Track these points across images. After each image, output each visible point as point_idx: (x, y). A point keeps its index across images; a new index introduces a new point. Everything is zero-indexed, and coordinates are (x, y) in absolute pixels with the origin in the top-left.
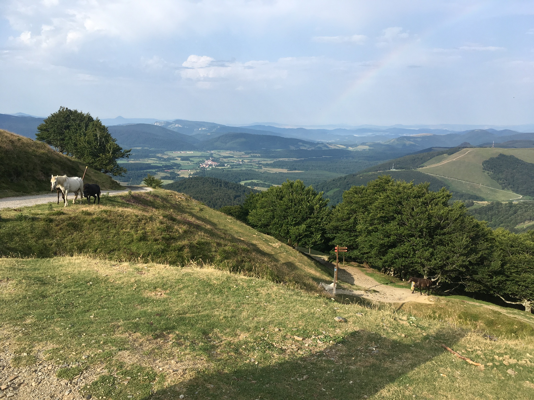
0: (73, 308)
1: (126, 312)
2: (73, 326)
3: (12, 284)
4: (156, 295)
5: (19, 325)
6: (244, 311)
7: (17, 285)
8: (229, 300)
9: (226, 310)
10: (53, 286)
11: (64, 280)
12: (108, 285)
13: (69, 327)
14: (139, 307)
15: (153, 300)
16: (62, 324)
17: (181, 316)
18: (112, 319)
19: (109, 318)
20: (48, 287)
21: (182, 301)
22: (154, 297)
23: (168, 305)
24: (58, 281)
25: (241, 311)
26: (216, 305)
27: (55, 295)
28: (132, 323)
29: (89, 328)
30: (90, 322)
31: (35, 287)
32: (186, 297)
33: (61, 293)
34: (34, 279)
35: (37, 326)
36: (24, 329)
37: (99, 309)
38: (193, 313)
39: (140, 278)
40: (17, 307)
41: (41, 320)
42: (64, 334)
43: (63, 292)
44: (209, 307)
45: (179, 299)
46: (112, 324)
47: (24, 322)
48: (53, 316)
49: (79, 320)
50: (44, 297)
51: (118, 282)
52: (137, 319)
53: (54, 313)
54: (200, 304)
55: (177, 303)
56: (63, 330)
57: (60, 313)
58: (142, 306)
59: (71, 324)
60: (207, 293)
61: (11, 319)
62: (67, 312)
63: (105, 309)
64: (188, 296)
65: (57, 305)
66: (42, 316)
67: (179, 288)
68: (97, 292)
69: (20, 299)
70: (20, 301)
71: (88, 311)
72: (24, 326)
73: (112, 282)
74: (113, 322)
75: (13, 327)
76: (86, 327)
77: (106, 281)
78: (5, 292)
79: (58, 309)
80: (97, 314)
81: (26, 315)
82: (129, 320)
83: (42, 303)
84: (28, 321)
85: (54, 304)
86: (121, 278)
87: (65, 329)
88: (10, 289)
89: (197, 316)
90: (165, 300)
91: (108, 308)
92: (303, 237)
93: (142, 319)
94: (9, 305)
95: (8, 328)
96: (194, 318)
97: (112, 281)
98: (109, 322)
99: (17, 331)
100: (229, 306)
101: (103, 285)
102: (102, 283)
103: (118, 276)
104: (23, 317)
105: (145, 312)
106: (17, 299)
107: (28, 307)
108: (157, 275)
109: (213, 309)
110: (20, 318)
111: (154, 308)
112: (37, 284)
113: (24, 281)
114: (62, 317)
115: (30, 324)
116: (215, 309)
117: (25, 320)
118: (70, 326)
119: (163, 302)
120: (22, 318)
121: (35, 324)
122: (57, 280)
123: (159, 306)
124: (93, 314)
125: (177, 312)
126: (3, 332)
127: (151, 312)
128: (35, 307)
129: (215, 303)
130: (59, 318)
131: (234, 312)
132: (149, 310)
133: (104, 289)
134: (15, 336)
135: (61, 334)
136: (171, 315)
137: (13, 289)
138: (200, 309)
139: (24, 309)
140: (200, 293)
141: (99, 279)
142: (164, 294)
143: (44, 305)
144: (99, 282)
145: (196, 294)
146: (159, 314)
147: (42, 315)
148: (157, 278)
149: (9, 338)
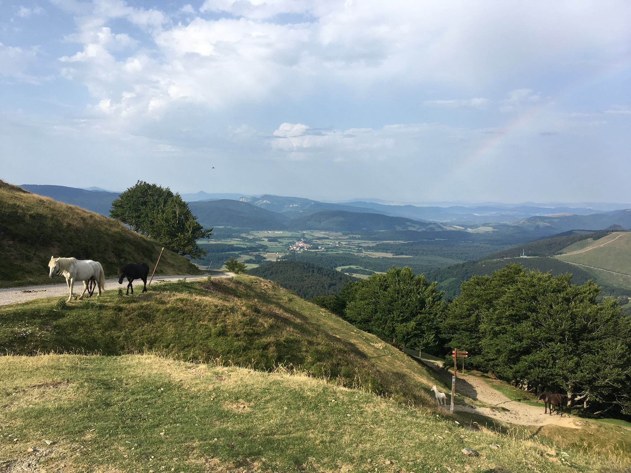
0: (140, 421)
1: (202, 430)
2: (140, 445)
3: (72, 387)
4: (238, 407)
5: (77, 441)
6: (345, 434)
7: (78, 388)
8: (326, 418)
9: (323, 433)
10: (119, 391)
11: (131, 384)
12: (181, 393)
13: (135, 447)
14: (217, 422)
15: (235, 415)
16: (127, 442)
17: (267, 437)
18: (186, 439)
19: (182, 436)
20: (113, 393)
21: (270, 417)
22: (236, 411)
23: (252, 422)
24: (125, 385)
25: (342, 434)
26: (311, 425)
27: (121, 404)
28: (210, 444)
29: (158, 448)
30: (160, 441)
31: (98, 393)
32: (274, 412)
33: (127, 402)
34: (98, 382)
35: (98, 443)
36: (82, 447)
37: (171, 424)
38: (282, 434)
39: (219, 385)
40: (76, 418)
41: (103, 436)
42: (128, 456)
43: (129, 400)
44: (302, 427)
45: (266, 414)
46: (186, 444)
47: (83, 438)
48: (117, 432)
49: (147, 437)
50: (108, 405)
51: (193, 389)
52: (216, 439)
53: (118, 427)
54: (291, 423)
55: (263, 419)
56: (128, 451)
57: (125, 427)
58: (221, 422)
59: (137, 442)
60: (299, 409)
61: (69, 433)
62: (133, 427)
63: (178, 425)
64: (276, 411)
65: (122, 416)
66: (105, 431)
67: (265, 400)
68: (169, 401)
69: (80, 407)
70: (80, 410)
71: (158, 426)
72: (83, 443)
73: (186, 388)
74: (187, 442)
75: (71, 444)
76: (154, 447)
77: (179, 387)
78: (64, 397)
79: (123, 422)
80: (169, 430)
81: (86, 428)
82: (205, 440)
83: (105, 413)
84: (88, 437)
85: (119, 415)
86: (197, 384)
87: (130, 449)
88: (69, 393)
89: (288, 438)
90: (249, 415)
91: (181, 423)
92: (412, 337)
93: (222, 439)
94: (68, 414)
95: (64, 445)
96: (284, 440)
97: (187, 387)
98: (182, 442)
99: (74, 450)
100: (326, 427)
101: (176, 392)
102: (175, 390)
103: (194, 382)
104: (82, 431)
105: (225, 430)
106: (77, 407)
107: (89, 418)
108: (240, 382)
109: (307, 430)
110: (79, 432)
111: (235, 425)
112: (101, 388)
113: (86, 384)
114: (127, 433)
115: (90, 441)
116: (309, 430)
117: (84, 435)
118: (136, 445)
119: (247, 417)
120: (81, 432)
121: (95, 441)
122: (124, 384)
123: (241, 423)
124: (164, 430)
125: (263, 432)
126: (58, 450)
127: (232, 431)
128: (97, 419)
129: (309, 422)
130: (124, 434)
131: (333, 435)
132: (230, 428)
133: (177, 397)
134: (71, 456)
135: (125, 456)
136: (256, 435)
137: (74, 394)
138: (292, 429)
139: (84, 420)
140: (291, 408)
141: (172, 384)
142: (248, 407)
143: (107, 416)
144: (172, 389)
145: (286, 408)
146: (242, 434)
147: (104, 429)
148: (239, 386)
149: (64, 458)
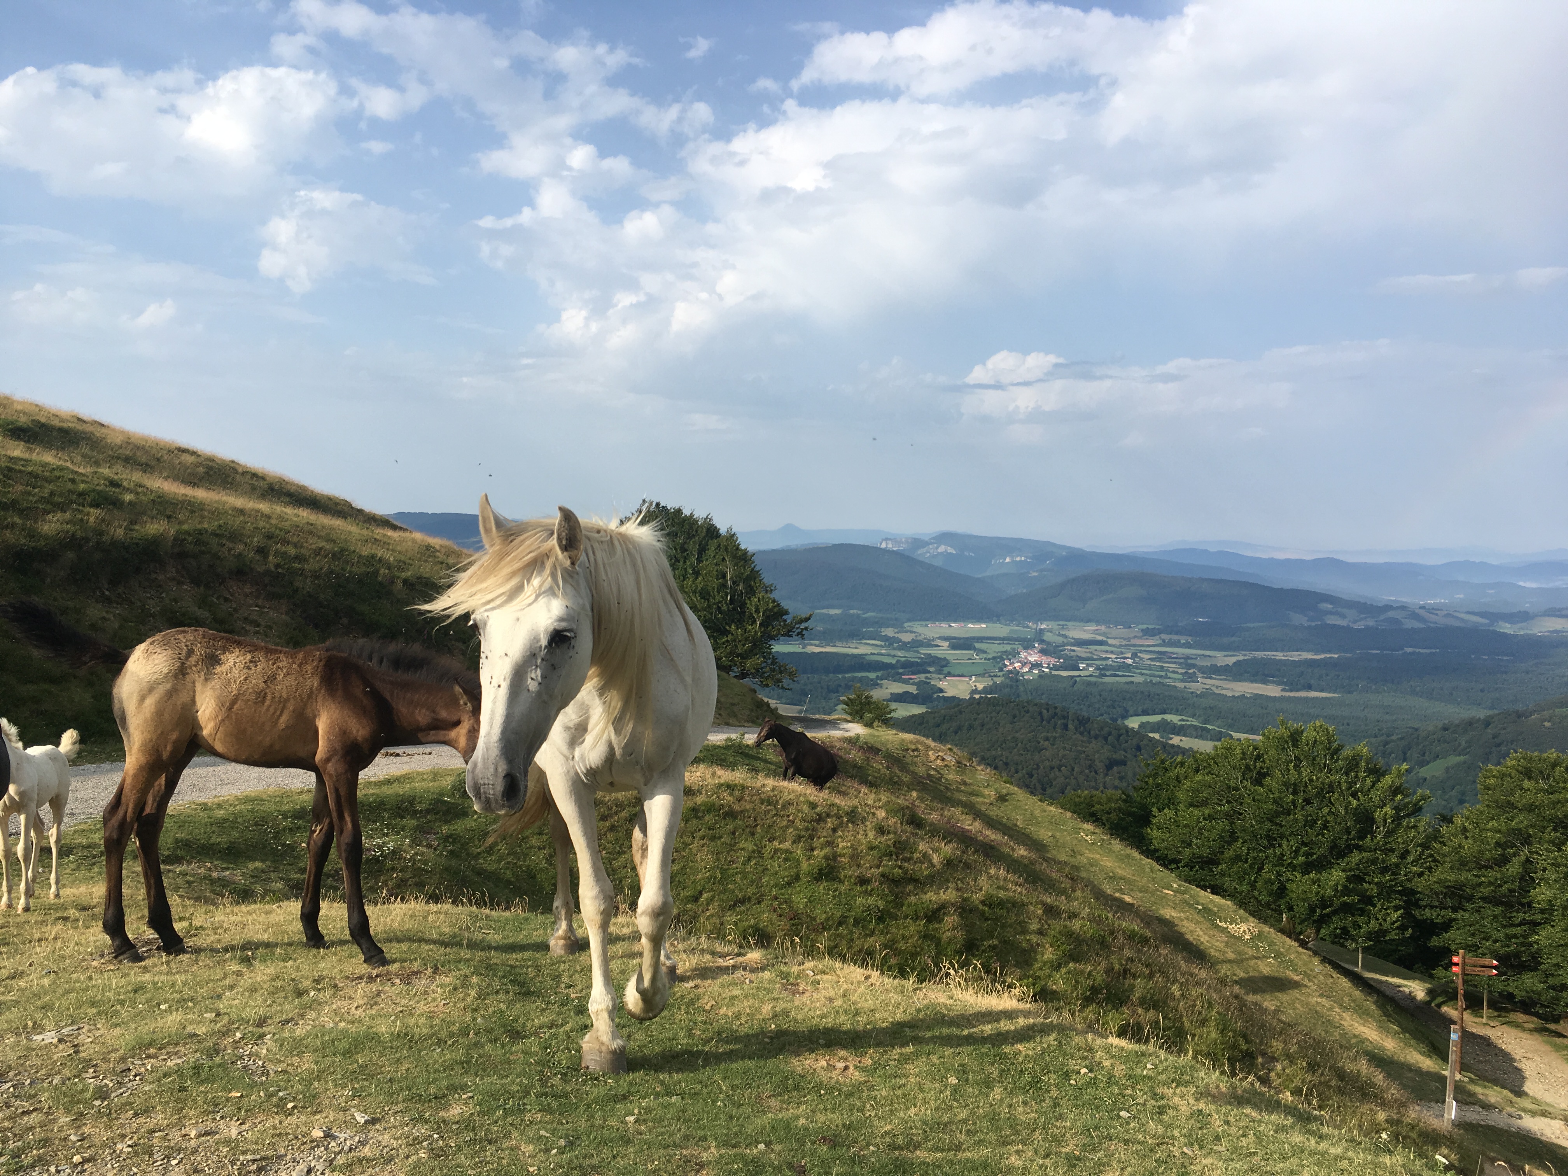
0: (585, 1082)
1: (731, 1118)
2: (571, 1144)
3: (441, 986)
4: (831, 1067)
5: (427, 1121)
6: (1109, 1165)
7: (455, 989)
8: (1060, 1117)
9: (1047, 1156)
10: (549, 1002)
11: (580, 987)
12: (694, 1018)
13: (559, 1148)
14: (774, 1103)
15: (819, 1086)
16: (542, 1133)
17: (897, 1153)
18: (686, 1137)
19: (679, 1130)
20: (534, 1006)
21: (908, 1100)
22: (824, 1076)
23: (861, 1110)
24: (566, 988)
25: (1100, 1164)
26: (1017, 1133)
27: (548, 1034)
28: (743, 1157)
29: (614, 1157)
30: (622, 1138)
31: (497, 1004)
32: (922, 1090)
33: (562, 1030)
34: (504, 977)
35: (474, 1129)
36: (436, 1136)
37: (657, 1095)
38: (936, 1149)
39: (788, 1005)
40: (436, 1062)
41: (488, 1112)
42: (539, 1169)
43: (568, 1027)
44: (992, 1137)
45: (899, 1092)
46: (685, 1152)
47: (442, 1114)
48: (524, 1104)
49: (593, 1126)
50: (516, 1035)
51: (723, 1011)
52: (762, 1146)
53: (529, 1093)
54: (964, 1121)
55: (891, 1104)
56: (542, 1156)
57: (546, 1095)
58: (782, 1101)
59: (567, 1136)
60: (988, 1084)
61: (413, 1098)
62: (566, 1095)
63: (674, 1098)
64: (928, 1085)
65: (543, 1066)
66: (495, 1099)
67: (902, 1054)
68: (661, 1037)
69: (451, 1035)
70: (450, 1042)
71: (625, 1097)
72: (439, 1127)
73: (708, 1007)
74: (687, 1148)
75: (410, 1126)
76: (606, 1153)
77: (692, 1002)
78: (422, 1008)
79: (543, 1082)
80: (648, 1110)
81: (454, 1088)
82: (734, 1146)
83: (505, 1053)
84: (455, 1111)
85: (538, 1063)
86: (733, 998)
87: (547, 1151)
88: (434, 1000)
89: (951, 1163)
90: (856, 1090)
91: (682, 1095)
93: (777, 1147)
94: (420, 1051)
95: (395, 1127)
96: (939, 1167)
97: (709, 1004)
98: (675, 1146)
99: (416, 1142)
100: (1058, 1140)
101: (681, 1015)
102: (680, 1009)
103: (727, 993)
104: (444, 1096)
105: (787, 1126)
106: (443, 1034)
107: (465, 1064)
108: (838, 1003)
109: (1005, 1143)
110: (435, 1098)
111: (818, 1114)
112: (507, 992)
113: (475, 979)
114: (547, 1110)
115: (457, 1123)
116: (1010, 1144)
117: (446, 1108)
118: (562, 1142)
119: (850, 1095)
120: (441, 1099)
121: (467, 1124)
122: (563, 986)
123: (833, 1111)
124: (636, 1111)
125: (888, 1140)
126: (380, 1138)
127: (806, 1129)
128: (484, 1068)
129: (1013, 1123)
130: (540, 1111)
131: (1075, 1166)
132: (802, 1121)
133: (682, 1029)
134: (407, 1157)
135: (531, 1169)
136: (868, 1145)
137: (443, 1002)
138: (963, 1137)
139: (452, 1069)
140: (967, 1080)
142: (856, 1067)
143: (508, 1062)
144: (673, 1005)
145: (953, 1080)
146: (833, 1141)
147: (494, 1096)
148: (838, 1012)
149: (390, 1160)
